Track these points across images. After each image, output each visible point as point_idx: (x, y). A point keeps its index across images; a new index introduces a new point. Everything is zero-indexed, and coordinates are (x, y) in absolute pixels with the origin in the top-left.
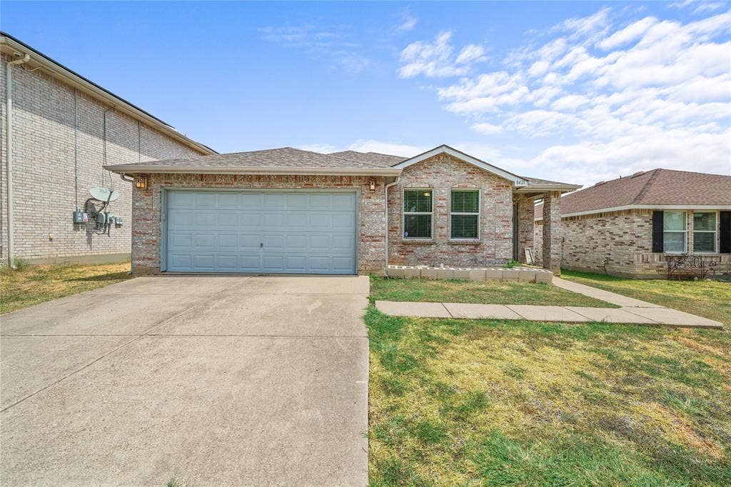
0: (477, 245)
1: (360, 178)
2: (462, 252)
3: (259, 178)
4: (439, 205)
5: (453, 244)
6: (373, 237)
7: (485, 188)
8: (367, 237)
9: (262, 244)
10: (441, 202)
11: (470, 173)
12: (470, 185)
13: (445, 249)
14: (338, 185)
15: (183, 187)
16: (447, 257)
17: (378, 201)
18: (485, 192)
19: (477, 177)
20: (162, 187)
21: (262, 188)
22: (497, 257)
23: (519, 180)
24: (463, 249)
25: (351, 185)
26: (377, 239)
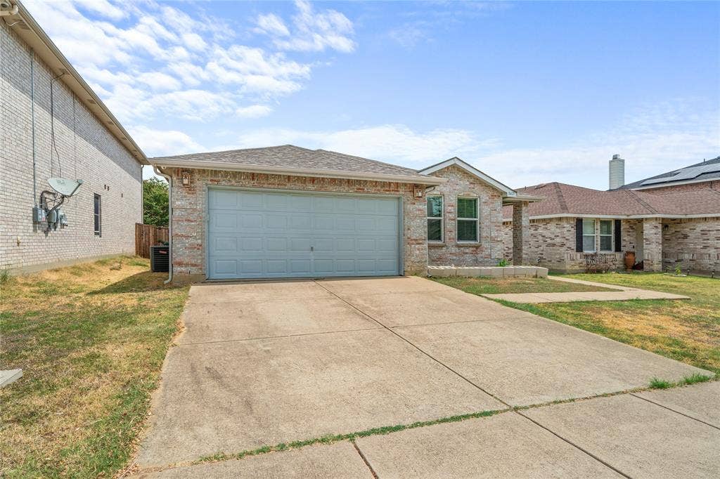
0: (477, 247)
1: (405, 185)
2: (467, 253)
3: (313, 180)
4: (448, 211)
5: (459, 246)
6: (417, 240)
7: (483, 196)
8: (412, 240)
9: (312, 248)
10: (450, 208)
11: (471, 183)
12: (472, 194)
13: (453, 251)
14: (387, 191)
15: (233, 185)
16: (455, 258)
17: (421, 206)
18: (484, 200)
19: (477, 188)
20: (207, 184)
21: (315, 190)
22: (492, 258)
23: (511, 191)
24: (467, 251)
25: (398, 191)
26: (421, 242)
